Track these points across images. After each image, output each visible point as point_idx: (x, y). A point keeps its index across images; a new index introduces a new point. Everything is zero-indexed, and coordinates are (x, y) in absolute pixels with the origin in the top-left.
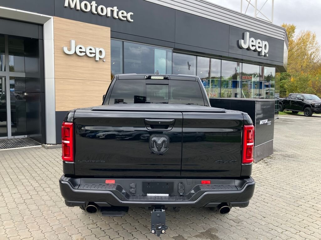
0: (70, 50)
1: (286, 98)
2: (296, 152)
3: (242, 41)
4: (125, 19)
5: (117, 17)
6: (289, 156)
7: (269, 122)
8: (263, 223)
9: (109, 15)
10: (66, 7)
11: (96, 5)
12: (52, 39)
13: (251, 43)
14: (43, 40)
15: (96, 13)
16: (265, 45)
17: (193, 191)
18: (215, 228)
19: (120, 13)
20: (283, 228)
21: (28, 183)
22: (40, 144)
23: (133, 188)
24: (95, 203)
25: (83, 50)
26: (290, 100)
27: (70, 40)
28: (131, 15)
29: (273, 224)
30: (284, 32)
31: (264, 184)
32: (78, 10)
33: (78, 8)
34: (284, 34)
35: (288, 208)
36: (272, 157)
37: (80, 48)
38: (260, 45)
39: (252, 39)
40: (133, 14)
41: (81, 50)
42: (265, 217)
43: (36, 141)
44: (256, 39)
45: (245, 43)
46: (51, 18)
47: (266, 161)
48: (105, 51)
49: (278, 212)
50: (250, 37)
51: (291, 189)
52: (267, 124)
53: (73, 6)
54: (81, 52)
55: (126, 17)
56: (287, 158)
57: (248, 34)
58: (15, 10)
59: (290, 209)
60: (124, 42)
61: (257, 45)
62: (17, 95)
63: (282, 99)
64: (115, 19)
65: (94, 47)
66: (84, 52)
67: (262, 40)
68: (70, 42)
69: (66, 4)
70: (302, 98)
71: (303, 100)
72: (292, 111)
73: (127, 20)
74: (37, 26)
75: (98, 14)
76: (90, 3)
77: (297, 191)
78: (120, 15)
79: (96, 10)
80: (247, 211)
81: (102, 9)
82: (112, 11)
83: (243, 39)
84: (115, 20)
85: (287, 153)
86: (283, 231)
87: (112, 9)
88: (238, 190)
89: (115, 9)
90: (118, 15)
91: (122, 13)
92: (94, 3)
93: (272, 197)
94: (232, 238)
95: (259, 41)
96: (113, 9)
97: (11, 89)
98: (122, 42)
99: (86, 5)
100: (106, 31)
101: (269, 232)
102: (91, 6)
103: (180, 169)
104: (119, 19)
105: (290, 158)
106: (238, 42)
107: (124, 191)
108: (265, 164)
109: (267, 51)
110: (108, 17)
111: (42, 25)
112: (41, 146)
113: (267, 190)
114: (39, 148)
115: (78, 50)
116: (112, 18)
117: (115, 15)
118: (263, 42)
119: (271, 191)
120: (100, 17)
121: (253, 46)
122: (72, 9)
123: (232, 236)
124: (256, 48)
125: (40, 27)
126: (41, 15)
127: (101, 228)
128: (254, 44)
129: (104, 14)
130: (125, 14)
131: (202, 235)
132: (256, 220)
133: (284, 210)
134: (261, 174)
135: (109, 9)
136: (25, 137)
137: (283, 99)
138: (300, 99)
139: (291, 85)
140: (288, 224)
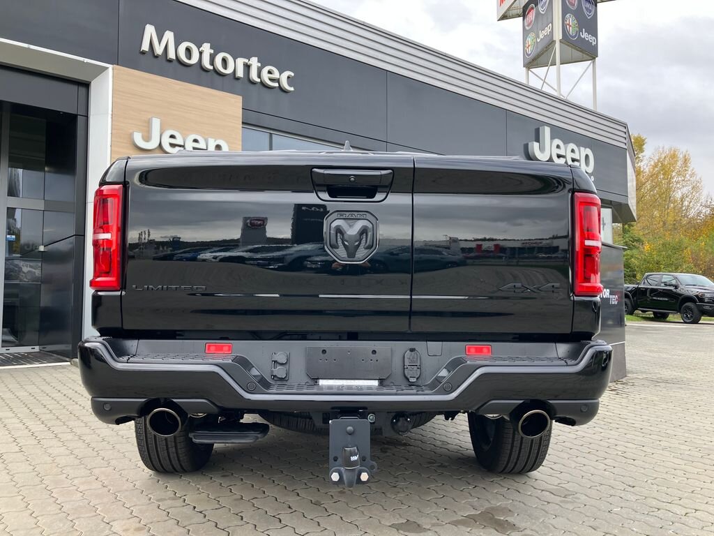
0: (147, 138)
1: (638, 284)
2: (681, 374)
3: (536, 145)
4: (276, 85)
5: (259, 80)
6: (666, 382)
7: (614, 296)
8: (633, 498)
9: (240, 73)
10: (143, 53)
11: (212, 51)
12: (108, 113)
13: (555, 151)
14: (87, 117)
15: (211, 68)
16: (587, 156)
17: (444, 373)
18: (503, 506)
19: (265, 71)
20: (687, 506)
21: (21, 425)
22: (67, 359)
23: (282, 364)
24: (175, 400)
25: (179, 141)
26: (646, 289)
27: (149, 119)
28: (288, 77)
29: (660, 499)
30: (625, 130)
31: (617, 426)
32: (170, 61)
33: (172, 55)
34: (625, 136)
35: (688, 468)
36: (625, 381)
37: (172, 137)
38: (576, 156)
39: (557, 142)
40: (293, 74)
41: (173, 141)
42: (633, 487)
43: (59, 356)
44: (566, 142)
45: (542, 149)
46: (107, 68)
47: (613, 388)
48: (229, 146)
49: (665, 476)
50: (552, 138)
51: (686, 435)
52: (608, 299)
53: (159, 50)
54: (173, 145)
55: (278, 81)
56: (663, 385)
57: (547, 130)
58: (25, 45)
59: (696, 471)
60: (273, 135)
61: (570, 156)
62: (29, 272)
63: (628, 287)
64: (253, 83)
65: (203, 137)
66: (180, 146)
67: (578, 146)
68: (149, 124)
69: (145, 47)
70: (674, 282)
71: (676, 287)
72: (654, 313)
73: (281, 88)
74: (75, 88)
75: (216, 71)
76: (199, 47)
77: (702, 438)
78: (266, 77)
79: (212, 62)
80: (584, 474)
81: (224, 61)
82: (247, 67)
83: (538, 140)
84: (253, 85)
85: (659, 376)
86: (689, 511)
87: (246, 61)
88: (567, 365)
89: (254, 62)
90: (259, 76)
91: (270, 72)
92: (207, 48)
93: (644, 449)
94: (553, 526)
95: (572, 146)
96: (250, 62)
97: (8, 236)
98: (268, 135)
99: (188, 50)
100: (232, 105)
101: (652, 513)
102: (201, 53)
103: (409, 309)
104: (263, 84)
105: (668, 385)
106: (526, 146)
107: (255, 372)
108: (611, 392)
109: (590, 169)
110: (238, 79)
111: (87, 85)
112: (69, 363)
113: (628, 436)
114: (63, 367)
115: (166, 142)
116: (246, 81)
117: (254, 75)
118: (582, 149)
119: (639, 438)
120: (221, 78)
121: (559, 156)
122: (157, 57)
123: (553, 522)
124: (566, 161)
125: (82, 90)
126: (86, 60)
127: (195, 508)
128: (562, 152)
129: (229, 71)
130: (276, 75)
131: (471, 521)
132: (612, 492)
133: (680, 473)
134: (606, 410)
135: (241, 62)
136: (33, 351)
137: (631, 286)
138: (670, 285)
139: (645, 260)
140: (698, 498)
